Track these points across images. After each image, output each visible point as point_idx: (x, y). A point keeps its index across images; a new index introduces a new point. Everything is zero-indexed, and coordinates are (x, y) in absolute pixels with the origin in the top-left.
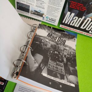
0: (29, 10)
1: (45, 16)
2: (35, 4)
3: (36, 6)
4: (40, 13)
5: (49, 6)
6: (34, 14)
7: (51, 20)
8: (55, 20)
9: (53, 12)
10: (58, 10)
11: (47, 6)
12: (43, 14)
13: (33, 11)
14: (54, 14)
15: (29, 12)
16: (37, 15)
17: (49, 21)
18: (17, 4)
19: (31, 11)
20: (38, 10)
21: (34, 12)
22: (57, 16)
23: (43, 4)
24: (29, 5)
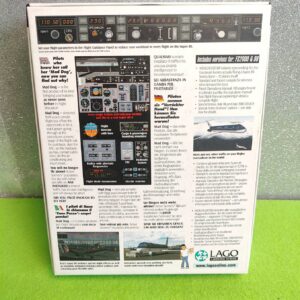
0: (118, 247)
1: (191, 250)
2: (140, 222)
3: (147, 225)
4: (165, 247)
5: (198, 213)
6: (141, 256)
7: (219, 259)
8: (234, 253)
9: (219, 229)
10: (239, 216)
11: (193, 214)
12: (180, 247)
13: (134, 249)
14: (226, 235)
15: (116, 257)
16: (155, 256)
17: (211, 266)
18: (60, 242)
19: (125, 251)
20: (155, 237)
21: (139, 250)
22: (241, 238)
23: (173, 213)
24: (116, 230)
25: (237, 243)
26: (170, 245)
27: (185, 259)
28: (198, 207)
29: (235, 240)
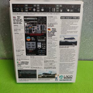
0: (36, 74)
1: (58, 75)
2: (43, 67)
3: (45, 68)
5: (61, 64)
6: (43, 77)
8: (71, 76)
9: (67, 69)
10: (73, 65)
11: (59, 65)
14: (69, 71)
15: (36, 77)
16: (48, 77)
17: (64, 80)
18: (19, 73)
19: (39, 75)
20: (47, 71)
21: (42, 75)
23: (53, 64)
24: (36, 69)
25: (72, 73)
26: (52, 74)
27: (57, 78)
28: (60, 63)
29: (71, 73)
